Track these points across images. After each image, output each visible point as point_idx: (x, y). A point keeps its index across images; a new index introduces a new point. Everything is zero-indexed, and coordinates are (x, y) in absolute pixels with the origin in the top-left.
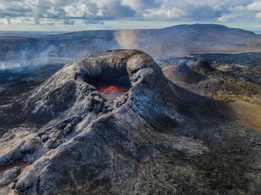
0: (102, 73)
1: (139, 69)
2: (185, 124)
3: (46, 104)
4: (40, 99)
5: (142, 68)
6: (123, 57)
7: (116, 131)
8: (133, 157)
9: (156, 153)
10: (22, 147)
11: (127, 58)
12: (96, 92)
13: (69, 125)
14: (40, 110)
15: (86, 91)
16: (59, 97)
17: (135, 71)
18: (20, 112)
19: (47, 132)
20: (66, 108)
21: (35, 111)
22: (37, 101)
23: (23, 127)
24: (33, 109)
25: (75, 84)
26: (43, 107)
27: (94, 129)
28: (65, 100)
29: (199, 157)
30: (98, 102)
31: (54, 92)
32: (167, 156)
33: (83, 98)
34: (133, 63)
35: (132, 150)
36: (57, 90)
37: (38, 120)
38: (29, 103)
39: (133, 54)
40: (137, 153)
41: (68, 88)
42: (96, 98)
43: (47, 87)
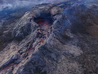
2: (73, 38)
3: (20, 32)
4: (18, 30)
6: (49, 8)
7: (48, 50)
8: (55, 61)
12: (39, 28)
14: (18, 35)
16: (25, 30)
17: (54, 15)
18: (11, 36)
20: (28, 34)
21: (16, 36)
22: (17, 31)
24: (16, 34)
25: (30, 24)
27: (39, 50)
28: (27, 31)
29: (79, 57)
30: (40, 34)
31: (23, 27)
33: (34, 31)
35: (54, 57)
38: (14, 32)
39: (53, 7)
40: (56, 58)
41: (28, 26)
42: (39, 31)
43: (20, 25)
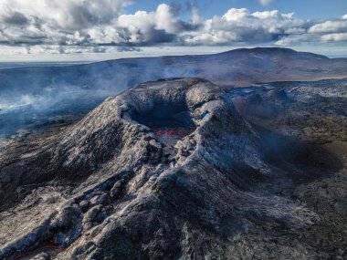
0: (155, 108)
1: (204, 102)
3: (82, 152)
4: (74, 145)
5: (209, 100)
6: (180, 87)
8: (216, 233)
9: (247, 226)
10: (53, 221)
11: (187, 87)
12: (151, 135)
13: (118, 183)
14: (74, 161)
15: (137, 134)
16: (100, 142)
17: (200, 105)
18: (49, 163)
19: (88, 196)
20: (110, 157)
21: (67, 163)
22: (70, 148)
23: (53, 185)
24: (66, 159)
25: (121, 124)
26: (78, 157)
27: (157, 192)
28: (109, 146)
30: (154, 149)
31: (94, 135)
32: (264, 229)
33: (133, 143)
34: (195, 95)
35: (212, 222)
36: (98, 132)
37: (73, 175)
38: (60, 151)
39: (194, 83)
40: (221, 227)
41: (113, 130)
42: (152, 142)
43: (83, 129)
